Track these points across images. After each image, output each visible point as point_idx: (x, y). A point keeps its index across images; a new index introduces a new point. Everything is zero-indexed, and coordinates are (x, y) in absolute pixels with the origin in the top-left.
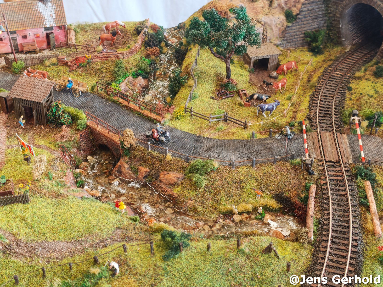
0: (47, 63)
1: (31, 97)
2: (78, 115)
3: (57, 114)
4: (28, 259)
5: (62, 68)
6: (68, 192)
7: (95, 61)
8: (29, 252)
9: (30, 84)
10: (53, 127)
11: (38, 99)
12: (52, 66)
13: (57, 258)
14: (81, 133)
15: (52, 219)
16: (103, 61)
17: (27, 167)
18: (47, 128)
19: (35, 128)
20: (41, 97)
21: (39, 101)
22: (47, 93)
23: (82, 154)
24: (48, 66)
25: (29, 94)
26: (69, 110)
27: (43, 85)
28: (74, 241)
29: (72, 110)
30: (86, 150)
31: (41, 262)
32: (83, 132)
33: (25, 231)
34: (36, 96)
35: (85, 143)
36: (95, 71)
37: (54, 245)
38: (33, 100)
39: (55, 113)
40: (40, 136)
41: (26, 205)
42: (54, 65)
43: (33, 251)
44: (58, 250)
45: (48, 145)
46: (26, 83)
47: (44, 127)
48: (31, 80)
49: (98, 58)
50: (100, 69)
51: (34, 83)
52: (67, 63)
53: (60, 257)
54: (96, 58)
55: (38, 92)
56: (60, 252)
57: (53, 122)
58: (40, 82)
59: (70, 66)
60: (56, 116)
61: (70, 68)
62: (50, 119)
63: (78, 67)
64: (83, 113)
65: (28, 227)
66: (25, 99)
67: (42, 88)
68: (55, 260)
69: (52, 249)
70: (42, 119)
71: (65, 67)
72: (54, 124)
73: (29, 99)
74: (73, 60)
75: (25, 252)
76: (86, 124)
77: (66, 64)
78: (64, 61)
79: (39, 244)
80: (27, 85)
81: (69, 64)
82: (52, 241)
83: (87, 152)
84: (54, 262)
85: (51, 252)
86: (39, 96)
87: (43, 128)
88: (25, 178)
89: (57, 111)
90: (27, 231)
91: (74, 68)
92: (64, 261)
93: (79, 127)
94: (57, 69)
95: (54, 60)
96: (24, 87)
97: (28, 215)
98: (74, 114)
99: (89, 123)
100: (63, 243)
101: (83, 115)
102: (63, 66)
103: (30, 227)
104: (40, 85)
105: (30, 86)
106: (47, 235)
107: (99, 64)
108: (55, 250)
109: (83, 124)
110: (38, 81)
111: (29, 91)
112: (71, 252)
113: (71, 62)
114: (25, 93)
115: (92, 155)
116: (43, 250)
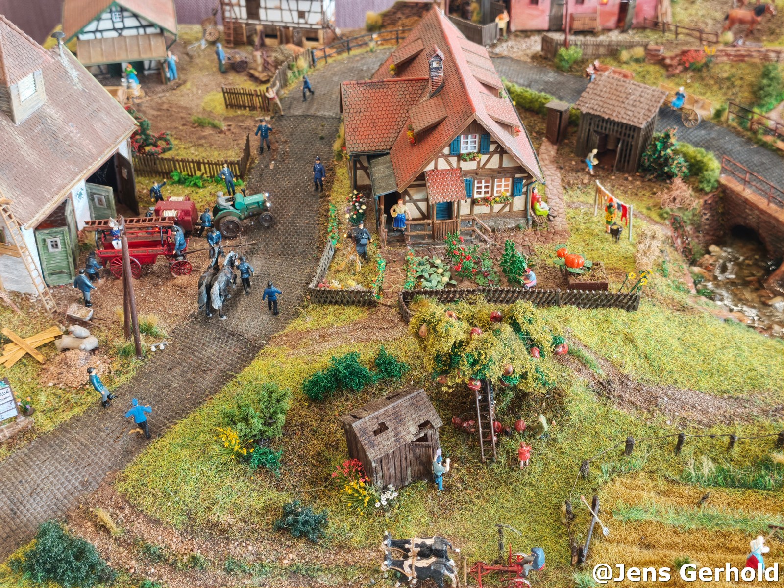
0: (625, 55)
1: (620, 116)
2: (705, 160)
3: (663, 153)
4: (643, 412)
5: (652, 68)
6: (697, 303)
7: (718, 61)
8: (646, 401)
9: (616, 90)
10: (650, 180)
11: (636, 120)
12: (633, 64)
13: (700, 422)
14: (706, 198)
15: (680, 349)
16: (734, 63)
17: (614, 247)
18: (638, 180)
19: (613, 178)
20: (641, 118)
21: (637, 125)
22: (653, 111)
23: (700, 239)
24: (626, 63)
25: (617, 109)
26: (684, 149)
27: (643, 94)
28: (730, 397)
29: (691, 150)
30: (707, 234)
31: (668, 423)
32: (710, 195)
33: (634, 362)
34: (629, 113)
35: (707, 219)
36: (720, 82)
37: (691, 398)
38: (625, 121)
39: (660, 152)
40: (626, 192)
41: (632, 314)
42: (637, 61)
43: (652, 400)
44: (699, 408)
45: (645, 211)
46: (610, 88)
47: (632, 176)
48: (619, 83)
49: (728, 55)
50: (728, 79)
51: (626, 88)
52: (664, 59)
53: (705, 421)
54: (723, 56)
55: (634, 106)
56: (704, 411)
57: (650, 170)
58: (638, 88)
59: (671, 66)
60: (660, 157)
61: (668, 70)
62: (647, 163)
63: (686, 69)
64: (714, 158)
65: (639, 355)
66: (609, 118)
67: (642, 100)
68: (695, 425)
69: (688, 404)
70: (628, 161)
71: (657, 68)
72: (653, 174)
73: (616, 119)
74: (677, 56)
75: (638, 399)
76: (718, 181)
77: (661, 62)
78: (658, 56)
79: (663, 390)
80: (612, 91)
81: (668, 61)
82: (686, 388)
83: (708, 237)
84: (694, 428)
85: (687, 409)
86: (636, 114)
87: (630, 179)
88: (616, 266)
89: (665, 148)
90: (638, 362)
91: (677, 71)
92: (714, 430)
93: (705, 186)
94: (641, 69)
95: (639, 52)
96: (606, 95)
97: (638, 333)
98: (695, 158)
99: (724, 179)
100: (707, 397)
101: (713, 164)
102: (654, 64)
103: (643, 356)
104: (638, 93)
105: (618, 93)
106: (676, 376)
107: (727, 67)
108: (694, 407)
109: (713, 180)
110: (633, 87)
111: (617, 104)
112: (725, 416)
113: (672, 58)
114: (608, 106)
115: (718, 244)
116: (670, 402)
